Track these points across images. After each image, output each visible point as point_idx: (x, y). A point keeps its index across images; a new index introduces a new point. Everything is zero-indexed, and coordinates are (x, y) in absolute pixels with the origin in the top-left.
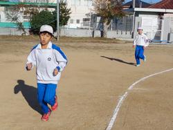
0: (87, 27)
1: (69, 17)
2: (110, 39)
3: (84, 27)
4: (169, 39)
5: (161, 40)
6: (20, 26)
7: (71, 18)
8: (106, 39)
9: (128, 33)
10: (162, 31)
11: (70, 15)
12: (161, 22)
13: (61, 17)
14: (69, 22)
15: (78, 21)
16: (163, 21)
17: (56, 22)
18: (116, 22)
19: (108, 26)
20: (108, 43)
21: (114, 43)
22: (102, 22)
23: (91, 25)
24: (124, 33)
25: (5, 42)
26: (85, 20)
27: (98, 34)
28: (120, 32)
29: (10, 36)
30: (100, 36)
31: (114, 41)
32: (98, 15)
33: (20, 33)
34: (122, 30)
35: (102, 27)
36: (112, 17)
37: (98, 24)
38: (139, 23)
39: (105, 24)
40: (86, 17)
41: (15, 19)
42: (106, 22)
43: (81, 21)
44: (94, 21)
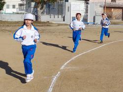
0: (23, 12)
1: (4, 3)
2: (44, 22)
3: (20, 12)
4: (94, 21)
5: (88, 22)
7: (7, 3)
8: (40, 22)
9: (60, 16)
10: (89, 14)
12: (87, 7)
14: (5, 7)
15: (14, 7)
16: (89, 6)
18: (49, 6)
19: (42, 11)
20: (42, 26)
21: (48, 26)
22: (36, 7)
24: (56, 16)
26: (21, 5)
28: (52, 16)
31: (47, 24)
32: (32, 1)
34: (54, 14)
36: (45, 3)
37: (32, 9)
38: (69, 7)
39: (39, 9)
40: (21, 2)
42: (40, 7)
43: (17, 6)
44: (29, 7)
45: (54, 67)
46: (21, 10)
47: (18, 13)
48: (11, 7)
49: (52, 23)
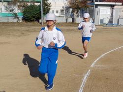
0: (63, 16)
1: (50, 9)
6: (16, 16)
7: (52, 9)
8: (76, 24)
9: (91, 19)
10: (114, 17)
13: (44, 9)
15: (57, 12)
16: (114, 10)
17: (41, 12)
18: (82, 12)
19: (77, 15)
22: (73, 12)
23: (66, 14)
26: (62, 11)
27: (70, 20)
29: (8, 23)
30: (72, 22)
32: (70, 7)
33: (15, 21)
35: (73, 15)
36: (79, 9)
37: (70, 13)
38: (98, 12)
39: (75, 13)
40: (62, 9)
41: (12, 10)
43: (59, 12)
44: (68, 11)
45: (85, 64)
47: (60, 17)
48: (55, 12)
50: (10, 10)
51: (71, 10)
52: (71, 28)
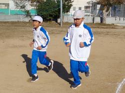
0: (88, 14)
1: (71, 5)
2: (109, 25)
6: (28, 14)
7: (74, 6)
8: (105, 25)
11: (73, 3)
13: (64, 5)
14: (71, 9)
15: (80, 9)
17: (59, 9)
18: (115, 9)
19: (107, 13)
20: (107, 28)
21: (112, 28)
22: (101, 9)
23: (92, 12)
24: (122, 19)
25: (13, 28)
26: (87, 7)
27: (98, 20)
28: (118, 18)
29: (18, 22)
30: (100, 22)
31: (112, 26)
32: (98, 3)
33: (27, 20)
34: (120, 16)
35: (102, 14)
36: (110, 5)
37: (98, 11)
39: (104, 11)
40: (87, 5)
41: (23, 7)
42: (106, 9)
43: (83, 9)
44: (95, 9)
46: (86, 12)
48: (77, 9)
49: (117, 26)
50: (21, 7)
51: (99, 6)
52: (99, 30)
